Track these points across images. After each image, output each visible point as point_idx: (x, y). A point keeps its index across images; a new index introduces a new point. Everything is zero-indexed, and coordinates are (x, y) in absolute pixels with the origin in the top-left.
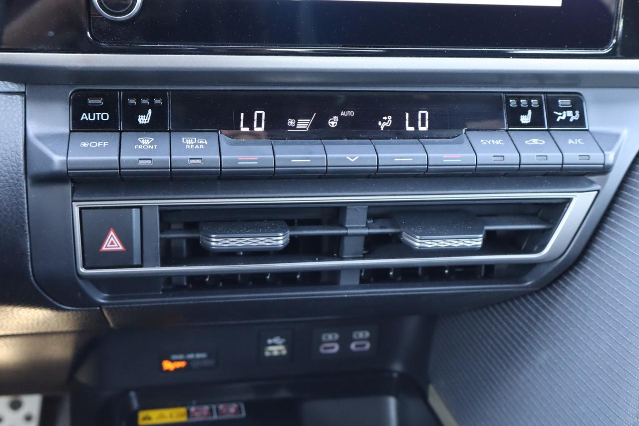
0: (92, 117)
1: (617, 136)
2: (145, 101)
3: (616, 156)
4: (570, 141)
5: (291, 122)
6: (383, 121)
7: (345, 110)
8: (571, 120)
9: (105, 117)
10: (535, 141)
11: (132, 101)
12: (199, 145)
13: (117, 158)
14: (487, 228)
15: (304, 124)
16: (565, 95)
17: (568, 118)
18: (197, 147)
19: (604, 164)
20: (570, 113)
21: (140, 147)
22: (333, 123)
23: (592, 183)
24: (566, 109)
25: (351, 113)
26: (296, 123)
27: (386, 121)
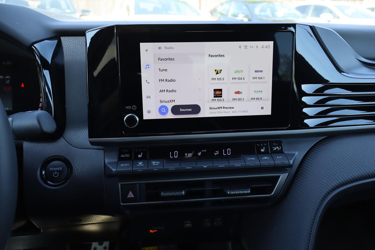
0: (124, 156)
1: (294, 155)
2: (141, 150)
3: (294, 162)
4: (278, 157)
5: (186, 154)
6: (216, 153)
7: (203, 150)
8: (278, 150)
9: (128, 156)
10: (266, 158)
11: (137, 150)
12: (157, 164)
13: (132, 169)
14: (252, 186)
15: (190, 155)
16: (276, 142)
17: (277, 149)
18: (156, 164)
19: (289, 165)
20: (278, 148)
21: (139, 165)
22: (199, 154)
23: (287, 170)
24: (276, 146)
25: (205, 151)
26: (188, 155)
27: (217, 153)
